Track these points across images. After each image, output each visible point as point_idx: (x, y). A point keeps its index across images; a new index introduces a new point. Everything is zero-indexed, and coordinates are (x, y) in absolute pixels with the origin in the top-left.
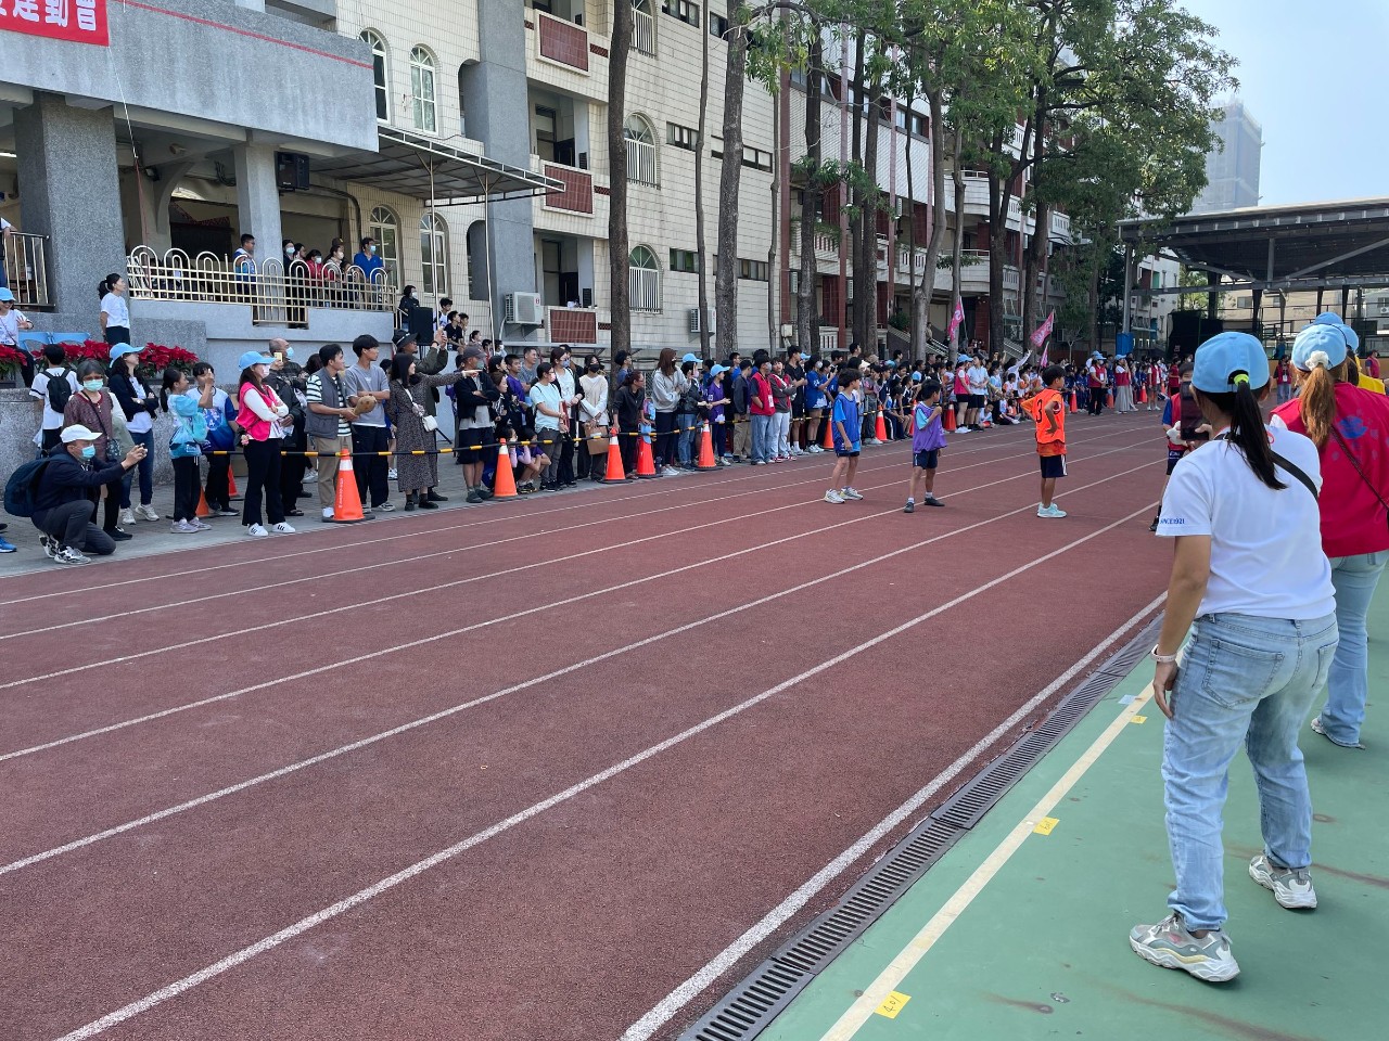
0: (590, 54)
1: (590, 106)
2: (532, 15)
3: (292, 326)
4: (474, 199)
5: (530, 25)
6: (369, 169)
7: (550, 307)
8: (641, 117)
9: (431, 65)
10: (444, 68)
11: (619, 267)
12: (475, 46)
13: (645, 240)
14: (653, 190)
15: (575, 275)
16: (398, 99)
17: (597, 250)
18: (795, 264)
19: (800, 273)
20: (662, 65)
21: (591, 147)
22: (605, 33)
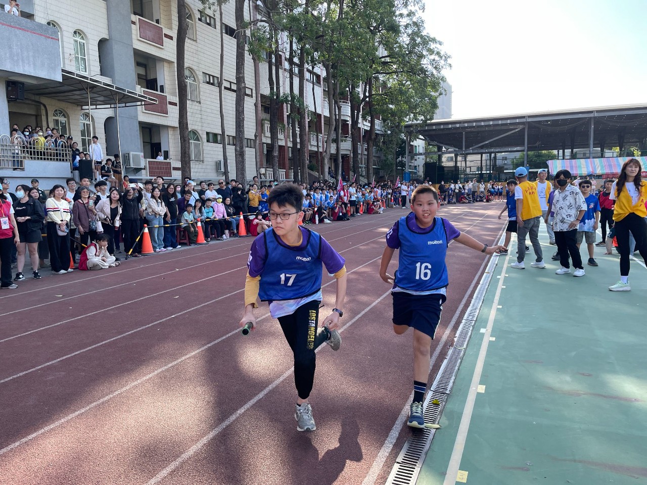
0: (165, 39)
1: (166, 64)
2: (135, 18)
4: (109, 106)
5: (134, 23)
6: (53, 90)
7: (148, 160)
8: (190, 69)
9: (83, 39)
10: (91, 41)
11: (185, 141)
12: (107, 32)
13: (195, 128)
14: (198, 104)
15: (160, 144)
16: (67, 56)
17: (171, 132)
18: (265, 140)
20: (200, 46)
21: (167, 82)
22: (171, 28)
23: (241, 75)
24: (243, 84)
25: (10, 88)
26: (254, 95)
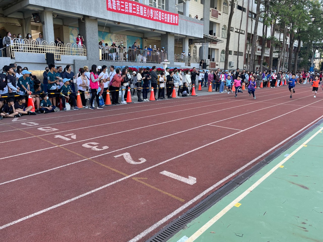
0: (219, 15)
1: (217, 25)
2: (211, 9)
3: (188, 66)
8: (224, 25)
11: (227, 55)
12: (203, 16)
13: (224, 49)
14: (226, 39)
17: (216, 51)
18: (247, 52)
19: (248, 54)
21: (217, 32)
22: (220, 11)
23: (256, 31)
24: (256, 35)
25: (190, 41)
26: (245, 33)
